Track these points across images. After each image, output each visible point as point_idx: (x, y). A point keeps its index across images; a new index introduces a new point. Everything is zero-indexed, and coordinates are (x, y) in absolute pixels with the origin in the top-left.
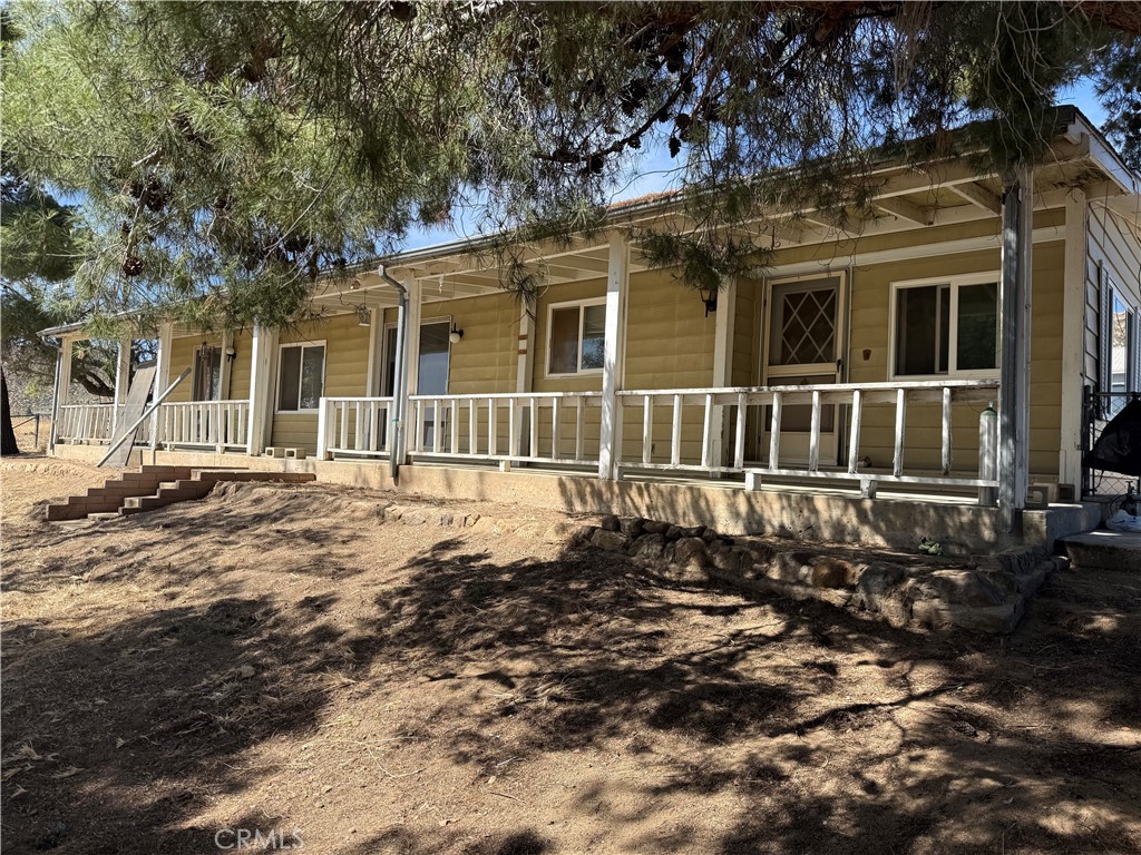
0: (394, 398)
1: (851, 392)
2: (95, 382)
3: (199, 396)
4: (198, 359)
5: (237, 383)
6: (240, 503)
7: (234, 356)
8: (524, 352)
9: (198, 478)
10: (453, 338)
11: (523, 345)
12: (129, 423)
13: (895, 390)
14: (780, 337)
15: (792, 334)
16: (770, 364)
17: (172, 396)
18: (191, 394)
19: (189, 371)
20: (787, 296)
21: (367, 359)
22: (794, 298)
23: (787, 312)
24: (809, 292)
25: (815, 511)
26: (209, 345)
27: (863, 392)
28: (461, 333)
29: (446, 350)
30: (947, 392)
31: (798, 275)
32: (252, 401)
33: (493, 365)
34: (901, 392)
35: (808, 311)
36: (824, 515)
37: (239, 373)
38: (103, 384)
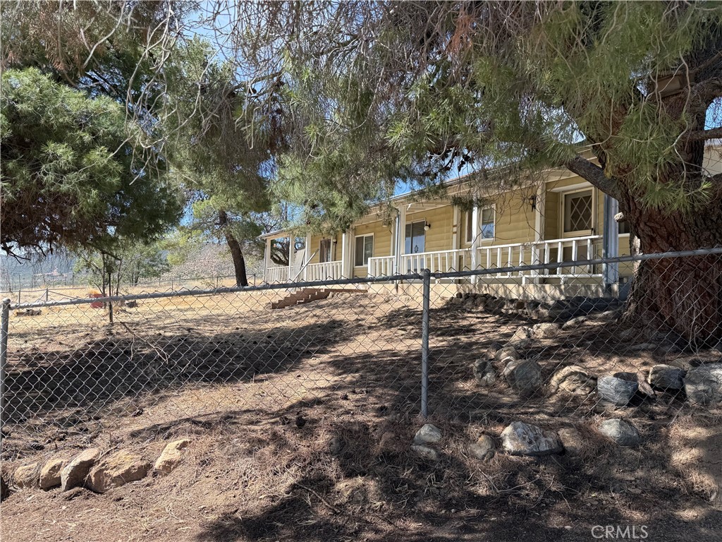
0: (395, 256)
1: (558, 243)
2: (277, 258)
3: (322, 260)
4: (321, 244)
5: (337, 255)
6: (339, 299)
7: (336, 242)
8: (456, 233)
9: (324, 291)
10: (426, 228)
11: (455, 229)
12: (295, 274)
13: (572, 241)
14: (569, 218)
15: (575, 217)
16: (565, 232)
17: (311, 261)
18: (319, 260)
19: (318, 250)
20: (573, 199)
21: (390, 241)
22: (575, 200)
23: (572, 207)
24: (581, 197)
25: (545, 292)
26: (326, 238)
27: (563, 243)
28: (429, 226)
29: (423, 234)
30: (589, 241)
31: (575, 189)
32: (343, 261)
33: (443, 239)
34: (574, 242)
35: (581, 206)
36: (548, 292)
37: (338, 250)
38: (280, 259)
